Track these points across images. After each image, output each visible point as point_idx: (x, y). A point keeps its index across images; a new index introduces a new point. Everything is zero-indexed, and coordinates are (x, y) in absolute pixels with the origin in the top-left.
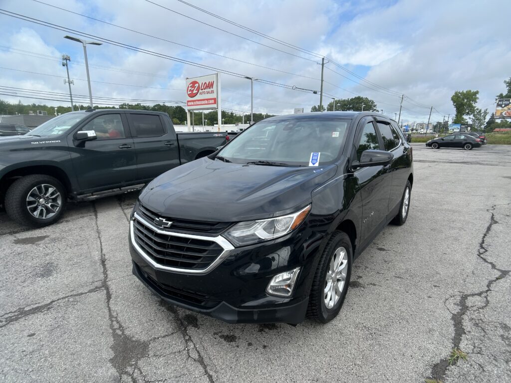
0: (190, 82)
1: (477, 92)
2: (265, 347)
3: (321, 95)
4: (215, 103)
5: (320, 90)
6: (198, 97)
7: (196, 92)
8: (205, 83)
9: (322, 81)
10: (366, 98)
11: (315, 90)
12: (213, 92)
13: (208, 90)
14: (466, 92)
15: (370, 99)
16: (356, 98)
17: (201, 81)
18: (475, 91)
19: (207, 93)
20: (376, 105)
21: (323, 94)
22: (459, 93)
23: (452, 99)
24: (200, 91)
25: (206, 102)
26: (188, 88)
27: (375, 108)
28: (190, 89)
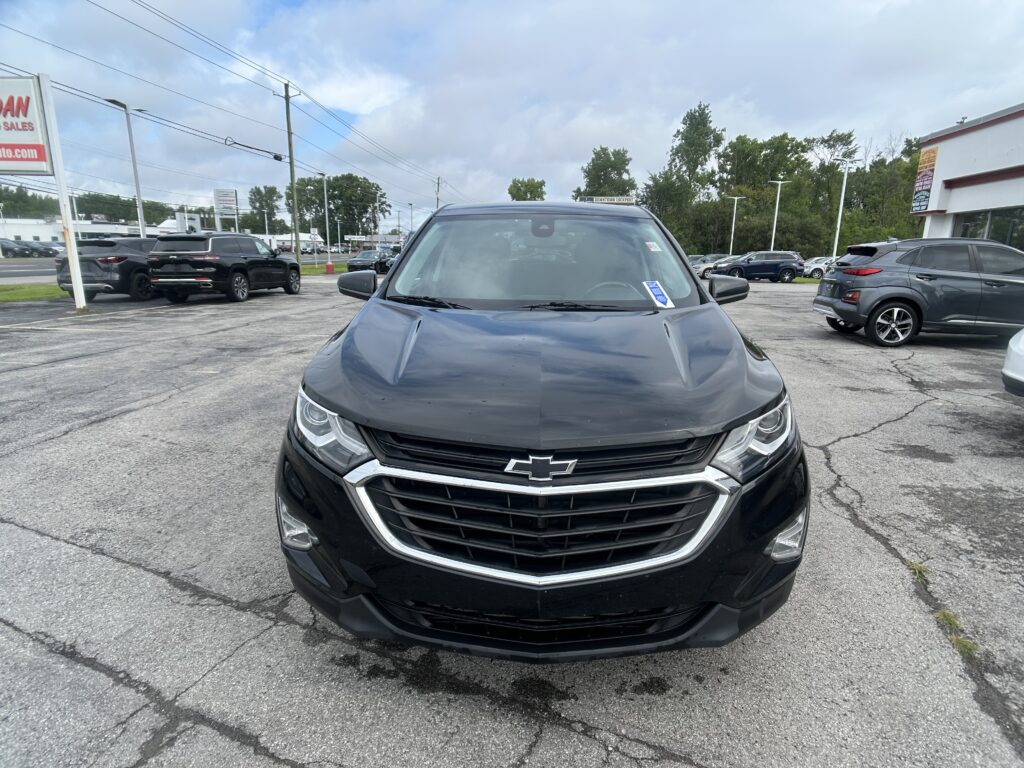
1: (542, 184)
2: (724, 670)
3: (291, 163)
4: (41, 157)
5: (288, 154)
9: (290, 134)
10: (365, 178)
11: (278, 153)
14: (529, 181)
15: (371, 181)
16: (343, 177)
18: (540, 180)
20: (384, 194)
21: (295, 163)
22: (518, 181)
23: (510, 192)
27: (383, 200)
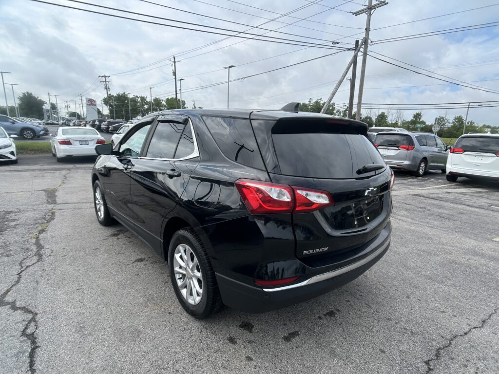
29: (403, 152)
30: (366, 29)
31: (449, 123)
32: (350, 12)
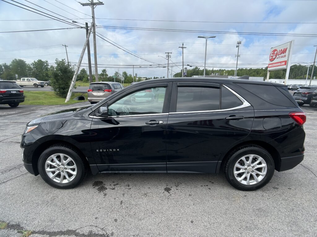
0: (272, 51)
4: (285, 64)
6: (275, 61)
7: (275, 57)
8: (281, 50)
12: (285, 56)
13: (283, 55)
17: (279, 49)
19: (282, 58)
24: (277, 56)
25: (279, 64)
26: (270, 55)
28: (271, 55)
29: (106, 93)
30: (92, 17)
31: (121, 75)
32: (80, 3)
